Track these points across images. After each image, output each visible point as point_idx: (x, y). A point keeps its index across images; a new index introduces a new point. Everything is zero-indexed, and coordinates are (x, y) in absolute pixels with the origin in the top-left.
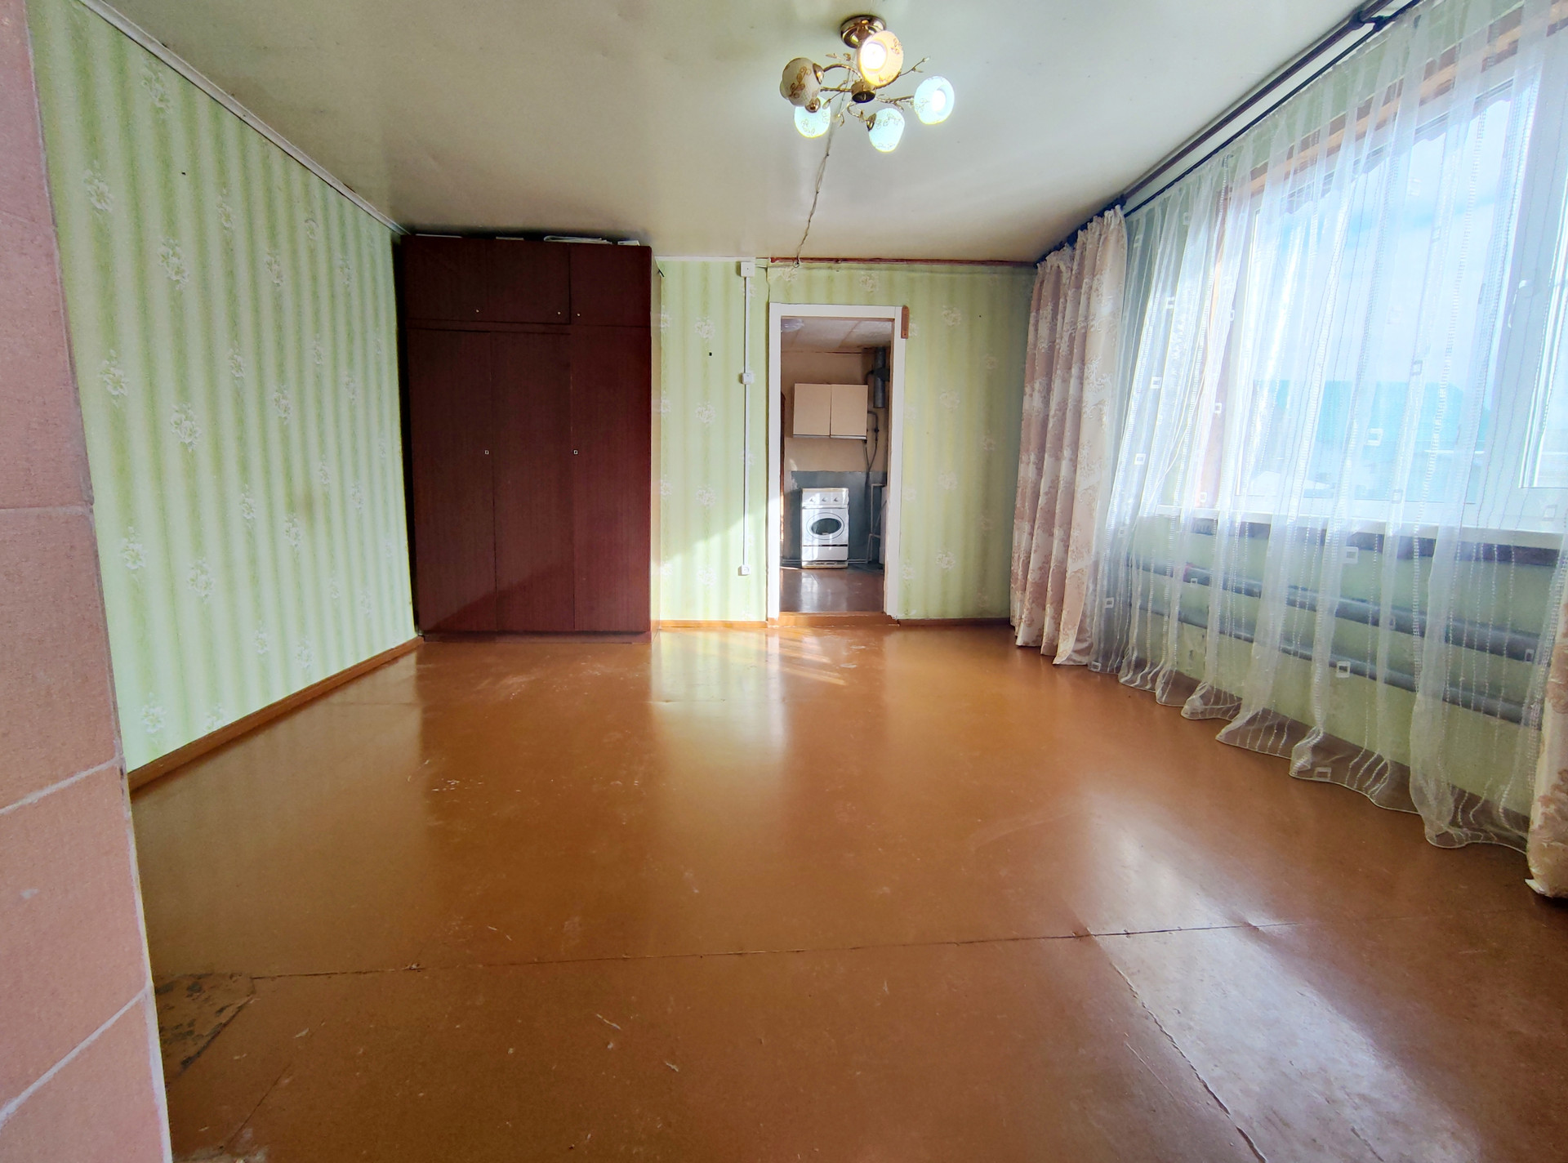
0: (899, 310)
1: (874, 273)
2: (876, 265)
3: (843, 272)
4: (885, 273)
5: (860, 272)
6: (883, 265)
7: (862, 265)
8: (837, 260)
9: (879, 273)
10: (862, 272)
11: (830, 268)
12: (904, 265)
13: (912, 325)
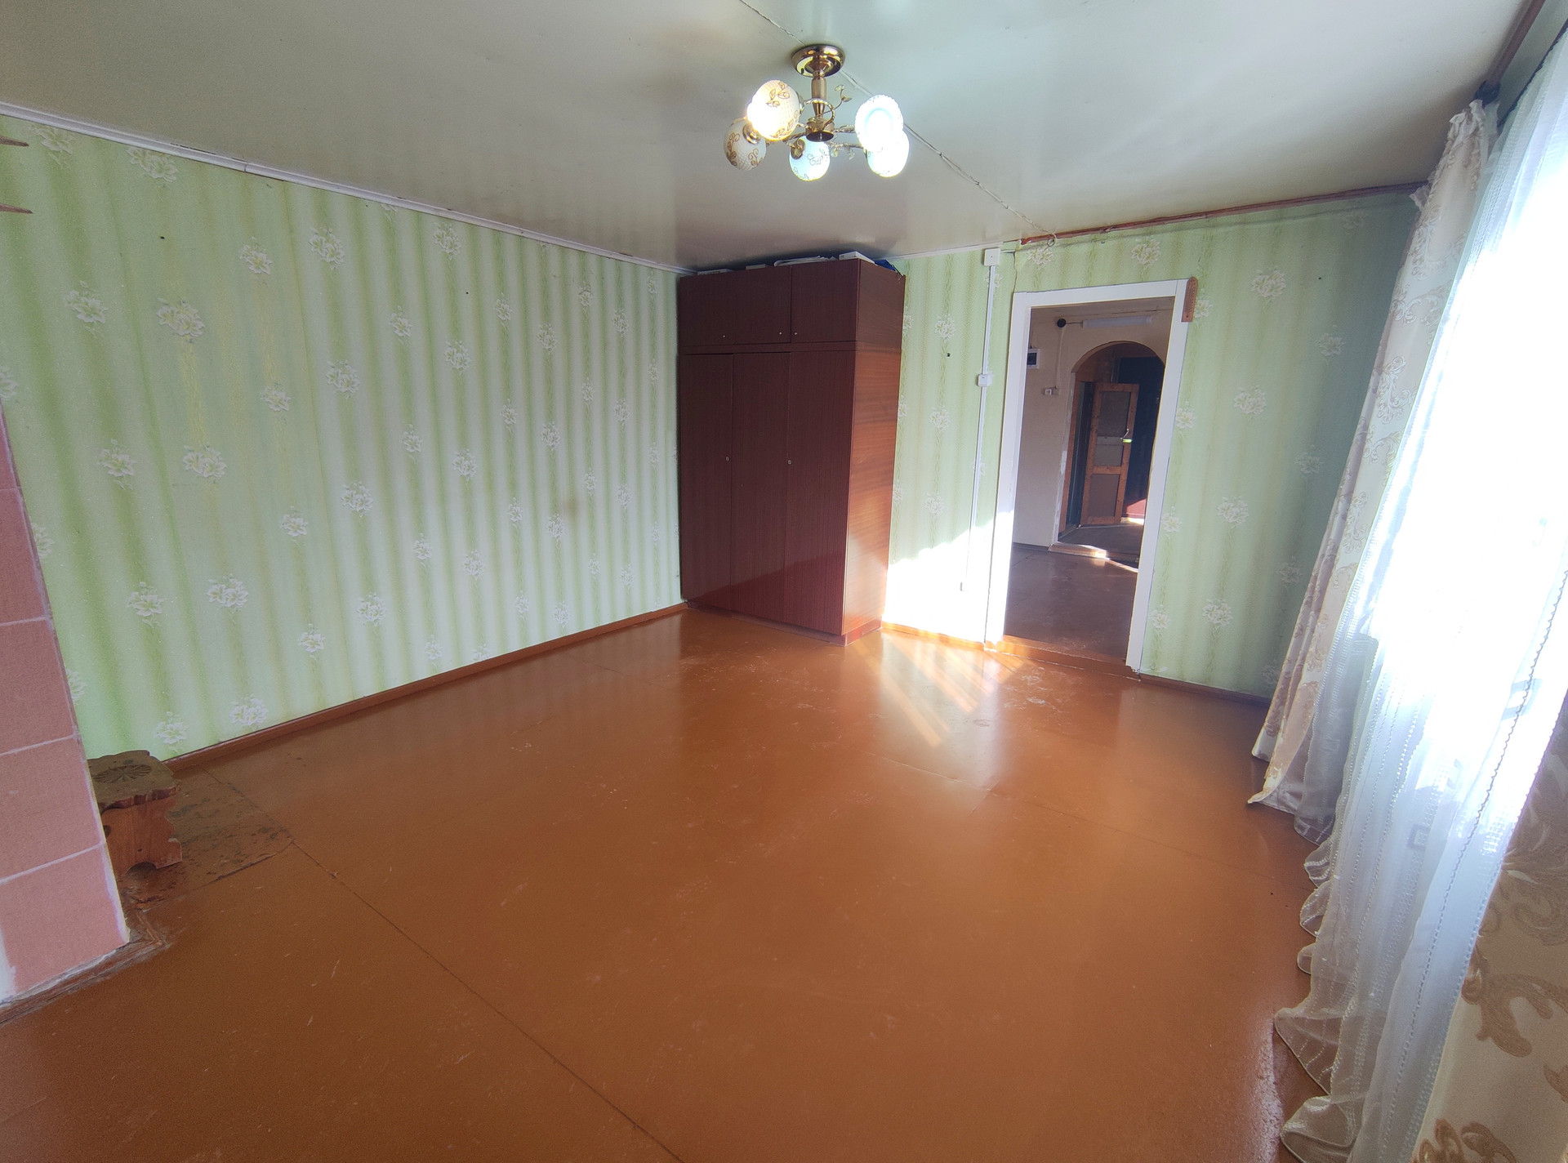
0: (1182, 285)
1: (1153, 239)
2: (1159, 228)
3: (1110, 244)
4: (1168, 237)
5: (1134, 240)
6: (1169, 226)
7: (1138, 230)
8: (1104, 229)
9: (1162, 238)
10: (1137, 240)
11: (1094, 240)
12: (1202, 221)
13: (1201, 302)
